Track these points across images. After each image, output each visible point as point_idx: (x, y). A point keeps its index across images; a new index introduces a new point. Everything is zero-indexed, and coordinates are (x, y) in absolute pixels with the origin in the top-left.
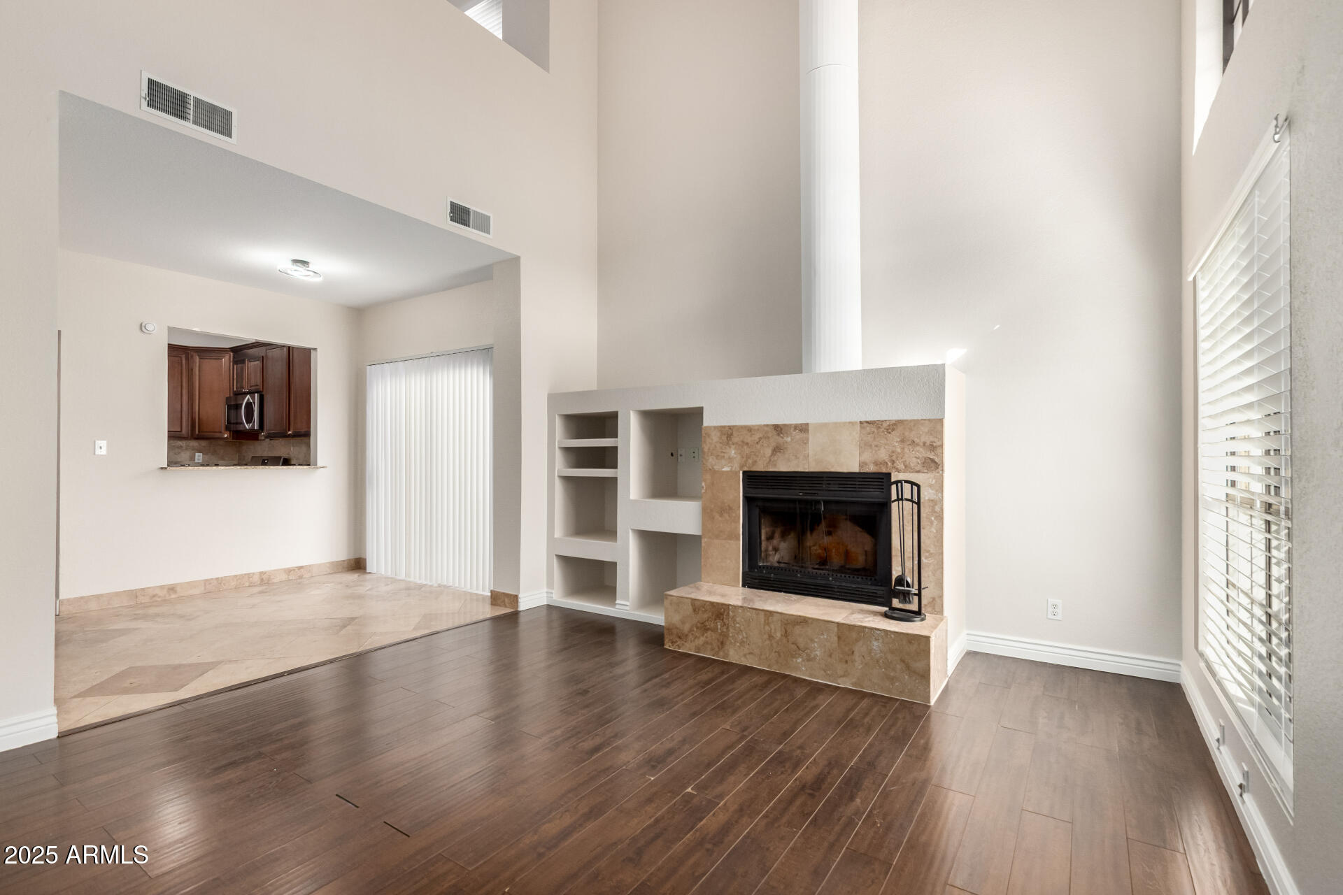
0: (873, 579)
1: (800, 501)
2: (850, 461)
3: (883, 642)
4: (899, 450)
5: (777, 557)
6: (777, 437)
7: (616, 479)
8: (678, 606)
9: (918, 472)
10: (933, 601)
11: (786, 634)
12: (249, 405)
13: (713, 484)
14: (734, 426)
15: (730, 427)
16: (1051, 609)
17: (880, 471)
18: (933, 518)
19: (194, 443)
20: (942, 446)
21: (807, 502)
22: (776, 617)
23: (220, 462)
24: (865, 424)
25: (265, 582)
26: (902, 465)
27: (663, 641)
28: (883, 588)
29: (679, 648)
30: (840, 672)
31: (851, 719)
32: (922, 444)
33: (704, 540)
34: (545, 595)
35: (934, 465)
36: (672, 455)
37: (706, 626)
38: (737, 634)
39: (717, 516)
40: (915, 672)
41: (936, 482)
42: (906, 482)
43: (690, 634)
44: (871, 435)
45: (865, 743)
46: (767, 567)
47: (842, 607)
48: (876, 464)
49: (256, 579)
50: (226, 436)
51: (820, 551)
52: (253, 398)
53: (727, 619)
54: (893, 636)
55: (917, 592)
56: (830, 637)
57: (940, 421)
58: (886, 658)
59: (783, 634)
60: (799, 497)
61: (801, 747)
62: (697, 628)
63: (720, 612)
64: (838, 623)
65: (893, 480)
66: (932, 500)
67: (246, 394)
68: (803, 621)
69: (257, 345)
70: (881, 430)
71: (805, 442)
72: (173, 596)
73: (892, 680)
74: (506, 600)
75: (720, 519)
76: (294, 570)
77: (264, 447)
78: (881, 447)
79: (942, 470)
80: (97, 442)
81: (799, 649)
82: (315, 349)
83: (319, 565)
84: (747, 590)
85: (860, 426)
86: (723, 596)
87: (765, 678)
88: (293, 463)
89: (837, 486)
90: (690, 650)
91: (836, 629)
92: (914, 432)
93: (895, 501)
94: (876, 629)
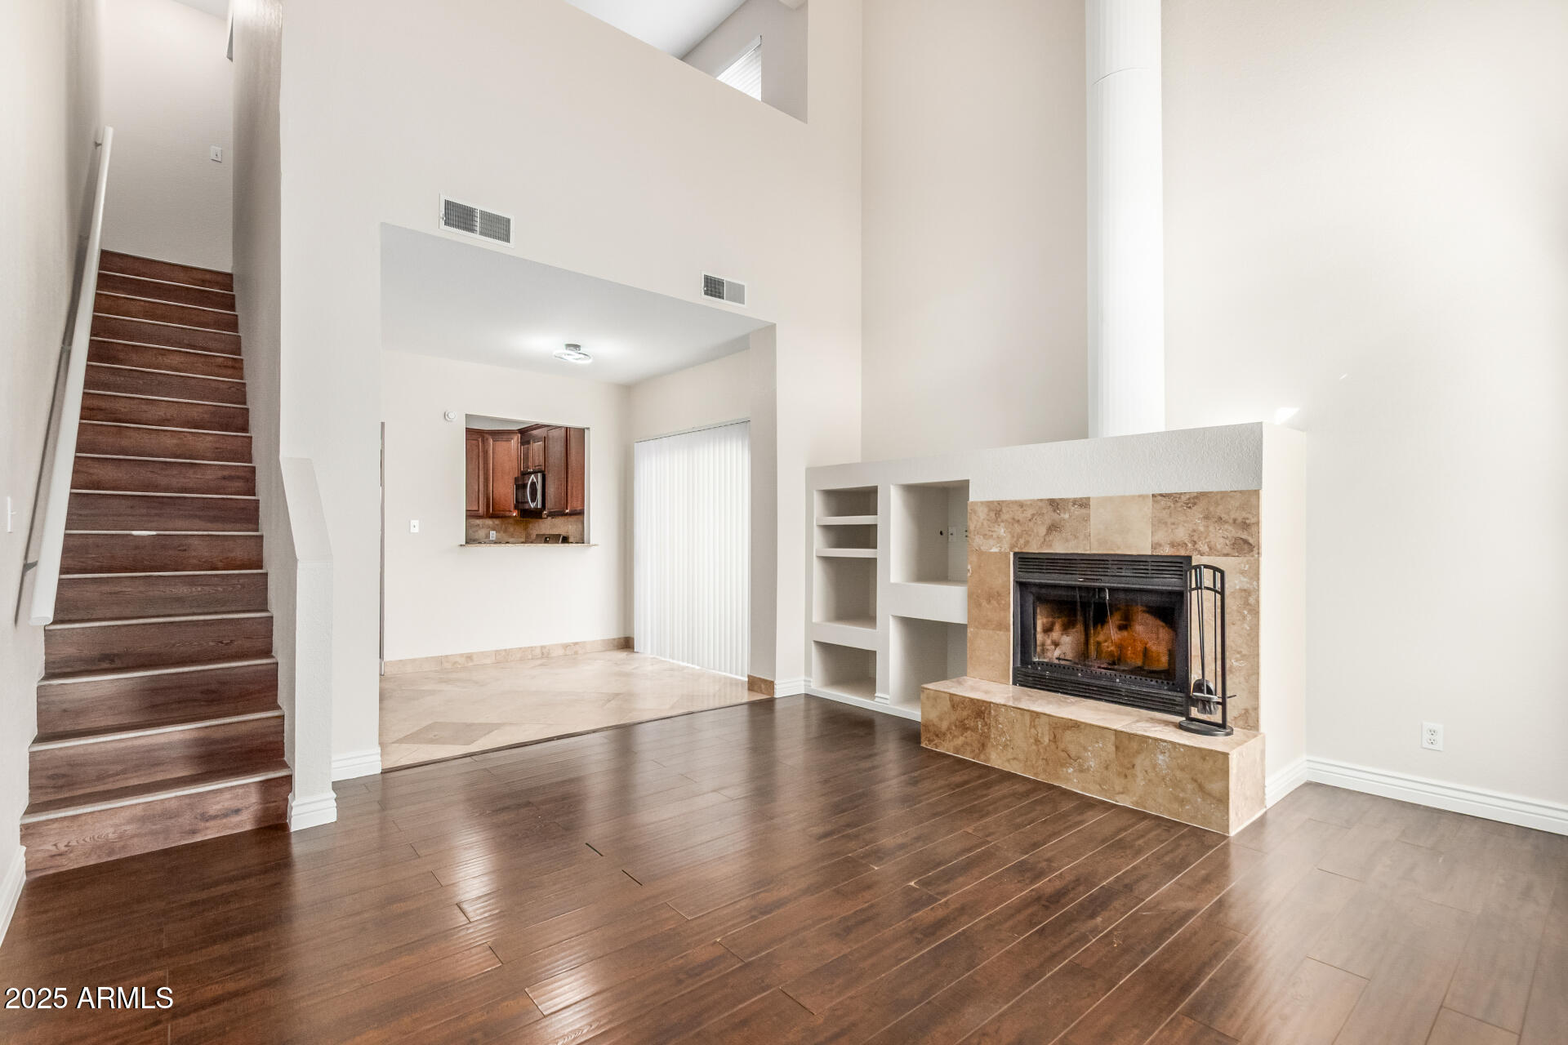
0: (1171, 683)
1: (1080, 588)
2: (1140, 541)
3: (1169, 756)
4: (1202, 529)
5: (1057, 653)
6: (1053, 514)
7: (875, 560)
8: (936, 700)
9: (1227, 555)
10: (1245, 713)
11: (1055, 740)
12: (533, 484)
13: (980, 567)
14: (1003, 501)
15: (999, 503)
16: (1426, 736)
17: (1178, 554)
18: (1246, 612)
19: (489, 522)
20: (1258, 523)
21: (1088, 589)
22: (1044, 719)
23: (511, 540)
24: (1160, 498)
25: (544, 656)
26: (1206, 547)
27: (920, 738)
28: (1180, 694)
29: (937, 747)
30: (1118, 788)
31: (1121, 840)
32: (1231, 521)
33: (970, 630)
34: (803, 683)
35: (1247, 546)
36: (941, 533)
37: (965, 725)
38: (1000, 736)
39: (984, 603)
40: (1210, 794)
41: (1250, 567)
42: (1206, 567)
43: (948, 733)
44: (1168, 511)
45: (1128, 865)
46: (1042, 664)
47: (1128, 714)
48: (1172, 545)
49: (538, 652)
50: (515, 514)
51: (1112, 648)
52: (537, 479)
53: (989, 718)
54: (1182, 750)
55: (1220, 700)
56: (1106, 746)
57: (1256, 493)
58: (1174, 775)
59: (1051, 738)
60: (1078, 583)
61: (1049, 860)
62: (956, 726)
63: (981, 710)
64: (1115, 730)
65: (1194, 564)
66: (1245, 590)
67: (531, 473)
68: (1075, 725)
69: (538, 427)
70: (1179, 504)
71: (1086, 519)
72: (471, 664)
73: (1182, 802)
74: (763, 686)
75: (988, 606)
77: (547, 526)
78: (1178, 524)
79: (1258, 553)
80: (412, 521)
81: (1070, 759)
82: (588, 429)
83: (592, 642)
84: (1018, 688)
85: (1154, 501)
86: (986, 692)
87: (1029, 786)
88: (570, 541)
89: (1132, 571)
90: (948, 750)
91: (1113, 738)
92: (1221, 507)
93: (1194, 589)
94: (1161, 740)
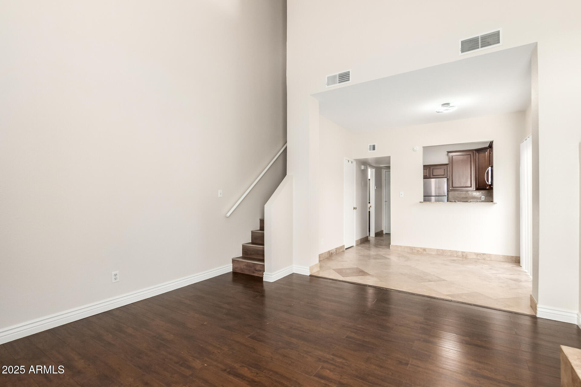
25: (464, 256)
34: (576, 316)
50: (487, 188)
72: (425, 253)
74: (534, 305)
76: (480, 254)
82: (493, 141)
83: (496, 255)
